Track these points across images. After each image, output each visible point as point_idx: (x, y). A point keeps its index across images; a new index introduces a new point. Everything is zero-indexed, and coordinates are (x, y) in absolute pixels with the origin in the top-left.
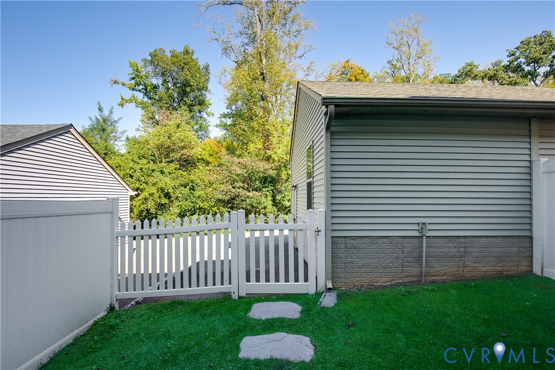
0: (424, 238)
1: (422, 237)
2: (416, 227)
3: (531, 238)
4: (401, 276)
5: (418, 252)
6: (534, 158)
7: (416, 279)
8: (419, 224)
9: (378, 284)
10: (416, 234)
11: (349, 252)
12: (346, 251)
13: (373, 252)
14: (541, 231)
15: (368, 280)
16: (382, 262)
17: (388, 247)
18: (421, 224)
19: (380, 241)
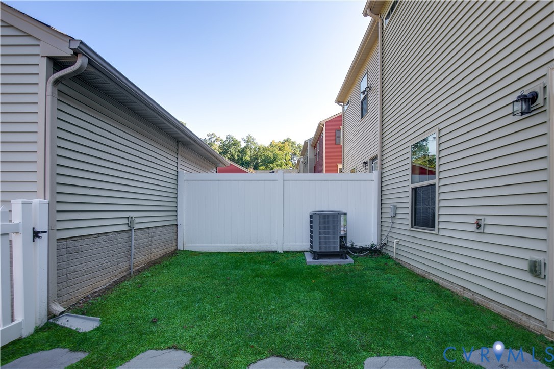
0: (133, 231)
1: (131, 230)
2: (126, 221)
3: (177, 225)
4: (116, 274)
5: (127, 246)
6: (179, 170)
7: (126, 273)
8: (128, 218)
9: (99, 289)
10: (125, 228)
11: (71, 258)
12: (67, 257)
13: (94, 253)
14: (183, 220)
15: (90, 288)
16: (102, 263)
17: (107, 245)
18: (130, 218)
19: (100, 239)
